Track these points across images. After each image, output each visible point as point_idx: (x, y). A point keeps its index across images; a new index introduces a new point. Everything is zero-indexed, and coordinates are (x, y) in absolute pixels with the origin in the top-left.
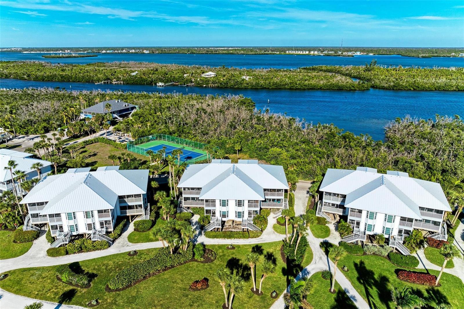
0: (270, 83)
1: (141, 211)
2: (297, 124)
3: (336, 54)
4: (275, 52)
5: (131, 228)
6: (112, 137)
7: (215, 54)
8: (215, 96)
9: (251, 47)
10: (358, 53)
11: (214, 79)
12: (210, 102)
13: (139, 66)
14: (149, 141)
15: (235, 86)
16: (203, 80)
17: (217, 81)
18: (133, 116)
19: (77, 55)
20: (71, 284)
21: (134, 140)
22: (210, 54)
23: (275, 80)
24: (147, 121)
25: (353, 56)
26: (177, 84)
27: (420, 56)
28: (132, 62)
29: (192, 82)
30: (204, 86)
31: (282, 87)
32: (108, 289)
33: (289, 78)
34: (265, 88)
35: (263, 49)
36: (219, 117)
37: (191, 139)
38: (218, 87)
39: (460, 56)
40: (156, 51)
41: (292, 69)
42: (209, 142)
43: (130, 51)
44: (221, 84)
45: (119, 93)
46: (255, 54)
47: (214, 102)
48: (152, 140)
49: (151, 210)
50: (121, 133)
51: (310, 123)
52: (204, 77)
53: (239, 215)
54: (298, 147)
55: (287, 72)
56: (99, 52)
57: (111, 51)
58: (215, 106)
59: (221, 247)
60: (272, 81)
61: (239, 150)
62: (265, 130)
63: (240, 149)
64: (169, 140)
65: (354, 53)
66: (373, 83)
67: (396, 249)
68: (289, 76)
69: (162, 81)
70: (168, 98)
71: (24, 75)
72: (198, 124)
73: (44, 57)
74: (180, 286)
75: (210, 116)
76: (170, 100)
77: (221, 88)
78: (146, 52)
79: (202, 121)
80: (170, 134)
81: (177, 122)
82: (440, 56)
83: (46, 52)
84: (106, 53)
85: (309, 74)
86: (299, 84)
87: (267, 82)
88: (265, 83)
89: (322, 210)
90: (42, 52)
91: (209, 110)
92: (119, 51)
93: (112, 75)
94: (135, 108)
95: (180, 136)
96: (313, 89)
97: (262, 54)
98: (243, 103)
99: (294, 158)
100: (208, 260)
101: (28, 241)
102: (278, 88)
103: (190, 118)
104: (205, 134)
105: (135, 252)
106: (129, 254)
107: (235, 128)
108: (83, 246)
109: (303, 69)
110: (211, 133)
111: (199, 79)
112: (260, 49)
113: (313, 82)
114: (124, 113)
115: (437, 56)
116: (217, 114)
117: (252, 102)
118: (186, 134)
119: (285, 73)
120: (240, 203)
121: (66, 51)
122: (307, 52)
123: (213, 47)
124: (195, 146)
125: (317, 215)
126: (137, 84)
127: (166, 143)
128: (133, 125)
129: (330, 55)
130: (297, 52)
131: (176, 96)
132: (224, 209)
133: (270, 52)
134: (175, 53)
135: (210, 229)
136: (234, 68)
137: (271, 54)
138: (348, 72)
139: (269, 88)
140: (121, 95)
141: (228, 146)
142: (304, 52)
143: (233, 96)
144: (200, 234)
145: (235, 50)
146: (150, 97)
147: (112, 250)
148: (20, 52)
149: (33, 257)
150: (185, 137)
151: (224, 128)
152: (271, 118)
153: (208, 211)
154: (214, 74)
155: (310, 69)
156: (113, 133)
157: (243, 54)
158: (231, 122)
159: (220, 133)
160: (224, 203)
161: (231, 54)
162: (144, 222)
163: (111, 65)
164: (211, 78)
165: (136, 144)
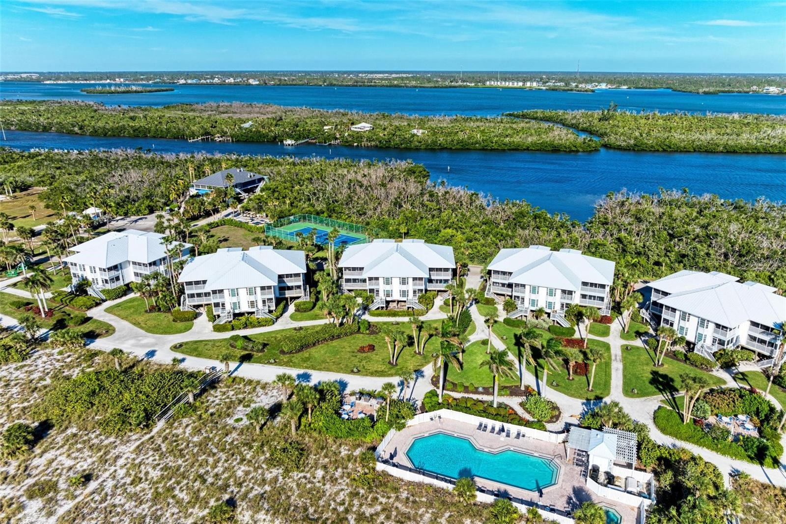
0: (452, 141)
1: (301, 293)
2: (482, 200)
3: (566, 88)
4: (468, 84)
5: (292, 308)
6: (241, 218)
7: (368, 86)
8: (372, 161)
9: (428, 72)
10: (603, 86)
11: (370, 134)
12: (366, 171)
13: (248, 110)
14: (290, 223)
15: (402, 144)
16: (353, 136)
17: (374, 137)
18: (262, 190)
19: (139, 89)
20: (246, 349)
21: (272, 222)
22: (360, 86)
23: (461, 136)
24: (284, 198)
25: (593, 91)
26: (314, 141)
27: (701, 91)
28: (235, 104)
29: (336, 139)
30: (355, 144)
31: (472, 147)
32: (283, 352)
33: (483, 132)
34: (446, 148)
35: (449, 77)
36: (380, 192)
37: (345, 220)
38: (377, 146)
39: (765, 91)
40: (269, 81)
41: (488, 117)
42: (368, 224)
43: (227, 81)
44: (380, 142)
45: (234, 157)
46: (435, 87)
47: (371, 171)
48: (294, 221)
49: (310, 293)
50: (252, 213)
51: (496, 199)
52: (354, 132)
53: (404, 293)
54: (477, 229)
55: (481, 121)
56: (174, 83)
57: (194, 81)
58: (374, 177)
59: (385, 323)
60: (456, 138)
61: (405, 234)
62: (439, 209)
63: (406, 231)
64: (315, 222)
65: (597, 86)
66: (606, 139)
67: (558, 323)
68: (482, 128)
69: (290, 137)
70: (305, 164)
71: (74, 126)
72: (351, 201)
73: (85, 91)
74: (349, 350)
75: (367, 190)
76: (309, 167)
77: (381, 147)
78: (254, 83)
79: (356, 197)
80: (318, 214)
81: (324, 199)
82: (733, 92)
83: (82, 82)
84: (185, 84)
85: (514, 126)
86: (496, 142)
87: (449, 139)
88: (446, 141)
89: (491, 291)
90: (76, 82)
91: (365, 183)
92: (208, 81)
93: (212, 127)
94: (263, 179)
95: (330, 216)
96: (516, 149)
97: (446, 87)
98: (411, 172)
99: (470, 241)
100: (373, 333)
101: (188, 320)
102: (464, 148)
103: (341, 193)
104: (362, 213)
105: (301, 328)
106: (295, 329)
107: (401, 206)
108: (248, 322)
109: (507, 115)
110: (370, 213)
111: (346, 134)
112: (444, 75)
113: (517, 139)
114: (248, 187)
115: (729, 92)
116: (376, 188)
117: (425, 171)
118: (337, 213)
119: (478, 124)
120: (404, 281)
121: (117, 79)
122: (520, 84)
123: (365, 72)
124: (351, 228)
125: (486, 296)
126: (253, 142)
127: (312, 225)
128: (266, 203)
129: (556, 90)
130: (503, 83)
131: (317, 161)
132: (388, 288)
133: (460, 83)
134: (303, 85)
135: (373, 307)
136: (399, 114)
137: (460, 86)
138: (574, 121)
139: (451, 149)
140: (237, 160)
141: (391, 228)
142: (516, 83)
143: (399, 161)
144: (364, 313)
145: (402, 79)
146: (279, 164)
147: (277, 327)
148: (38, 81)
149: (199, 333)
150: (338, 218)
151: (386, 206)
152: (446, 193)
153: (371, 291)
154: (369, 125)
155: (518, 116)
156: (240, 214)
157: (415, 87)
158: (396, 199)
159: (381, 212)
160: (388, 281)
161: (396, 86)
162: (305, 303)
163: (203, 108)
164: (365, 132)
165: (275, 227)
